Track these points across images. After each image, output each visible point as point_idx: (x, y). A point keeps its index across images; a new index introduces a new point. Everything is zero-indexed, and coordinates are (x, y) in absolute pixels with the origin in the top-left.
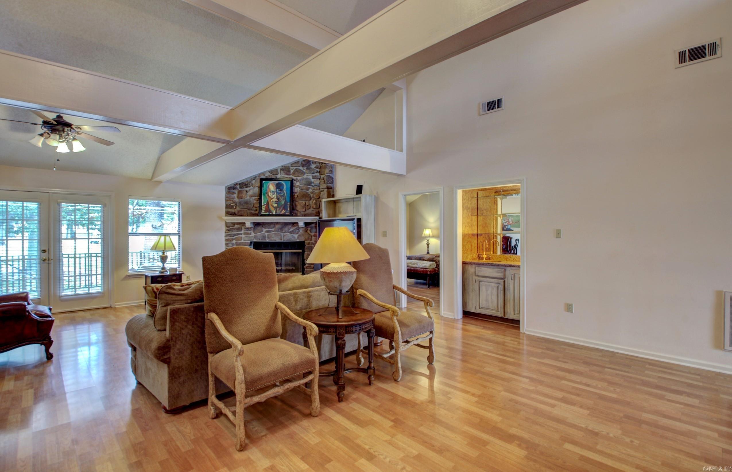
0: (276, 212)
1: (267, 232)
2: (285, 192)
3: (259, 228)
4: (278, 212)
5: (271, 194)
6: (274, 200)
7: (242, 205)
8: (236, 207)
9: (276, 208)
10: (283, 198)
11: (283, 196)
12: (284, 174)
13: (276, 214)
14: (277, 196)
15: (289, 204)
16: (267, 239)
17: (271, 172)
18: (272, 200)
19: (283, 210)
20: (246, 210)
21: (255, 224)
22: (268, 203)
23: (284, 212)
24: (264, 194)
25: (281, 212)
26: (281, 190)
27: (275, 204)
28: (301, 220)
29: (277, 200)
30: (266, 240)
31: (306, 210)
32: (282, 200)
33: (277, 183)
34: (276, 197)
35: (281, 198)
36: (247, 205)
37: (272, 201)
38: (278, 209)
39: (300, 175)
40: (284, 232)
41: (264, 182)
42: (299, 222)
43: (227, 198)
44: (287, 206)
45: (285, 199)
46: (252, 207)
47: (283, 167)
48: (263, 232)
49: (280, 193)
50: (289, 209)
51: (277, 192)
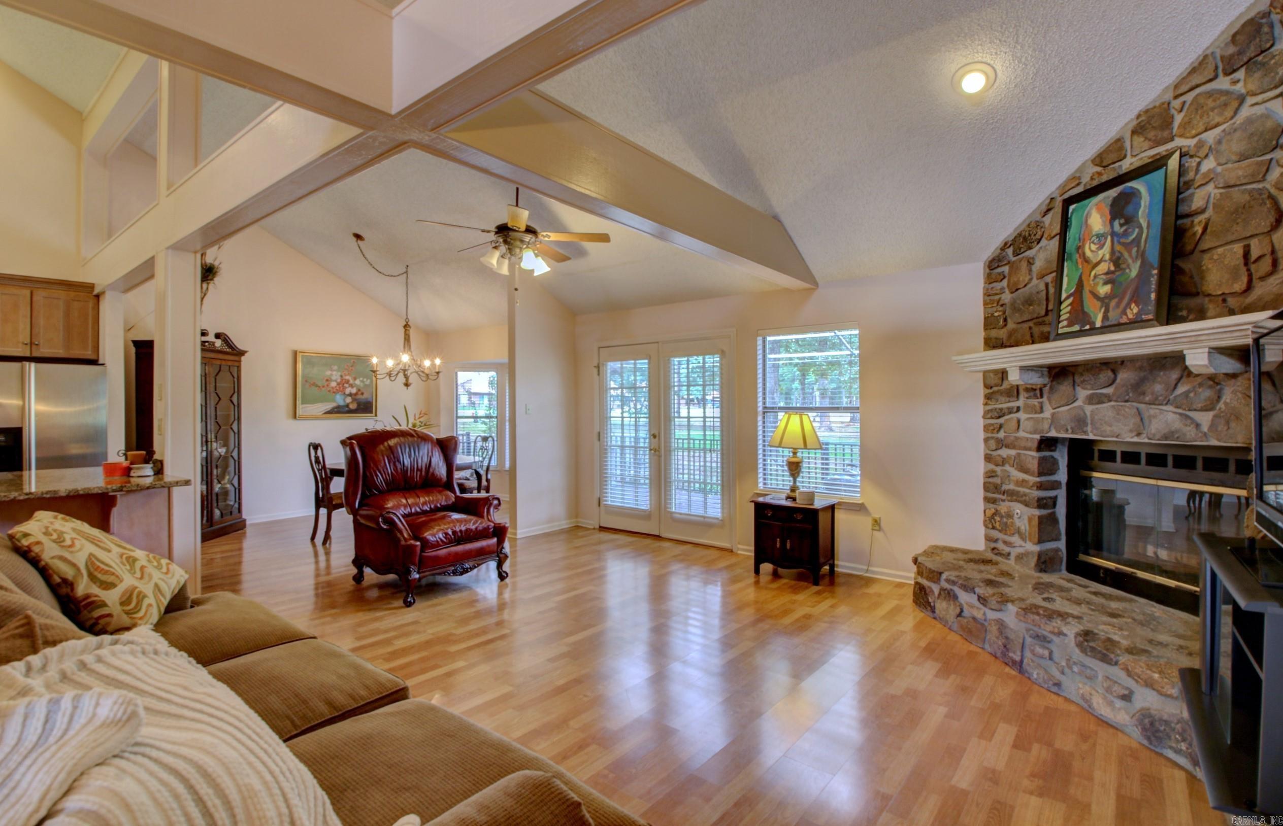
0: (1105, 317)
1: (1091, 400)
2: (1144, 225)
3: (1065, 387)
4: (1114, 316)
5: (1094, 247)
6: (1103, 267)
7: (1019, 310)
8: (1005, 320)
9: (1104, 301)
10: (1135, 250)
11: (1137, 240)
12: (1146, 144)
13: (1107, 324)
14: (1113, 252)
15: (1155, 272)
16: (1089, 428)
17: (1100, 160)
18: (1093, 273)
19: (1133, 305)
20: (1031, 324)
21: (1054, 372)
22: (1080, 285)
23: (1135, 310)
24: (1070, 258)
25: (1124, 313)
26: (1130, 221)
27: (1106, 283)
28: (1195, 341)
29: (1112, 268)
30: (1085, 433)
31: (1249, 287)
32: (1130, 261)
33: (1115, 195)
34: (1107, 257)
35: (1126, 255)
36: (1031, 307)
37: (1095, 277)
38: (1113, 303)
39: (1218, 119)
40: (1147, 399)
41: (1074, 210)
42: (1185, 352)
43: (990, 298)
44: (1149, 282)
45: (1143, 253)
46: (1043, 313)
47: (1143, 118)
48: (1078, 403)
49: (1126, 234)
50: (1153, 296)
51: (1113, 234)
